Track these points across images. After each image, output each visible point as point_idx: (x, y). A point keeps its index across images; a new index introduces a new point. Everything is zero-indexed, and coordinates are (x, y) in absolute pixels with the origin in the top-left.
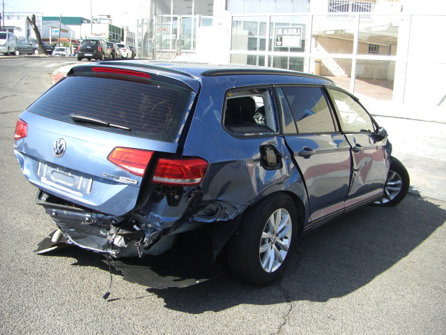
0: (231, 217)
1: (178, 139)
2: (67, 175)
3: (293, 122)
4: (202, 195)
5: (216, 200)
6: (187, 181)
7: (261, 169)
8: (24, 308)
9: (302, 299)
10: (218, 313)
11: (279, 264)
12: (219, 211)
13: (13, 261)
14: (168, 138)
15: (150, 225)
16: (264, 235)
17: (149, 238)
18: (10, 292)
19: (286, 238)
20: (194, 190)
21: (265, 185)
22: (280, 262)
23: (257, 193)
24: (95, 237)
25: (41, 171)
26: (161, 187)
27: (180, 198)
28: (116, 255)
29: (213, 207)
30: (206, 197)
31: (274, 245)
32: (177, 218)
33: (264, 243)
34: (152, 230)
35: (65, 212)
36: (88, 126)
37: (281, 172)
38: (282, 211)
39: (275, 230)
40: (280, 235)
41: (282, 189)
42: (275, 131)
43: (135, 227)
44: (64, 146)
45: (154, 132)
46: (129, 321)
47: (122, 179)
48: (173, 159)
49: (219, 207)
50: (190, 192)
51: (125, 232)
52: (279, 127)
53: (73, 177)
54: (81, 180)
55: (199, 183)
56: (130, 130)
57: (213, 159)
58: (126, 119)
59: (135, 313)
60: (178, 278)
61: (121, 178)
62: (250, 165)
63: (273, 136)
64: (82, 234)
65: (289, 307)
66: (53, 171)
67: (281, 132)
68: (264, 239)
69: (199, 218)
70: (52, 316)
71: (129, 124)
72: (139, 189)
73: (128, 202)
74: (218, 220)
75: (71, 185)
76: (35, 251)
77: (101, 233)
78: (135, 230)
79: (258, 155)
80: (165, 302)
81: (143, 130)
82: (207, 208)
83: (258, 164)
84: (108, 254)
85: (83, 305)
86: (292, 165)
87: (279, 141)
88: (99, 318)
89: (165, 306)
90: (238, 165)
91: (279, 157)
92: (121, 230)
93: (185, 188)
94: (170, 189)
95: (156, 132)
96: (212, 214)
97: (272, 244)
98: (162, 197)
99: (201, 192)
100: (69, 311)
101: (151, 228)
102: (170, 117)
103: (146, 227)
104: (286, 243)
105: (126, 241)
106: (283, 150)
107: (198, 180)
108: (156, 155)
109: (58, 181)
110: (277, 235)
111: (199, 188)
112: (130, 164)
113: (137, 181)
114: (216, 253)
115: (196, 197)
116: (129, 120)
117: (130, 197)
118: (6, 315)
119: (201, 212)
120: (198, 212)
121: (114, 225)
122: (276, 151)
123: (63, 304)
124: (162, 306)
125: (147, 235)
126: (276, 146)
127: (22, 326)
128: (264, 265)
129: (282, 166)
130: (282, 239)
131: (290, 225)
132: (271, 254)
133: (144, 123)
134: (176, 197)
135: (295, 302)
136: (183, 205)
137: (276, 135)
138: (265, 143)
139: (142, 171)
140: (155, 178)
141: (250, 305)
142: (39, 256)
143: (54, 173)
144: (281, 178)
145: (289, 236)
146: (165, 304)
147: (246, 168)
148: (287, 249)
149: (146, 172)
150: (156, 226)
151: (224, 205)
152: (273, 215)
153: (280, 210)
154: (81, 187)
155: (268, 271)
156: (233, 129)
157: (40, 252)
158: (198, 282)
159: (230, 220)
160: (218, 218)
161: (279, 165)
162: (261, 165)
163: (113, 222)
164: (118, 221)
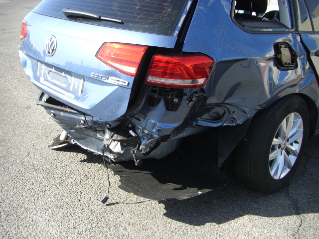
0: (240, 122)
1: (177, 32)
2: (61, 75)
3: (308, 20)
4: (206, 98)
5: (223, 103)
6: (188, 82)
7: (275, 69)
8: (22, 210)
9: (313, 212)
10: (221, 225)
11: (288, 170)
12: (227, 115)
13: (28, 155)
14: (165, 31)
15: (146, 132)
16: (275, 141)
17: (145, 145)
18: (15, 190)
19: (296, 142)
20: (196, 92)
21: (278, 87)
22: (289, 168)
23: (269, 97)
24: (94, 139)
25: (40, 71)
26: (157, 89)
27: (180, 101)
28: (115, 159)
29: (220, 110)
30: (212, 100)
31: (284, 151)
32: (176, 125)
33: (273, 149)
34: (149, 137)
35: (62, 114)
36: (80, 21)
37: (296, 72)
38: (294, 114)
39: (286, 135)
40: (291, 140)
41: (297, 91)
42: (290, 27)
43: (131, 132)
44: (55, 44)
45: (148, 24)
46: (124, 232)
47: (112, 80)
48: (172, 56)
49: (227, 111)
50: (192, 95)
51: (120, 138)
52: (294, 24)
53: (66, 77)
54: (73, 80)
55: (202, 85)
56: (122, 23)
57: (220, 56)
58: (119, 11)
59: (132, 221)
60: (179, 186)
61: (110, 78)
62: (262, 64)
63: (288, 33)
64: (82, 135)
65: (299, 222)
66: (50, 71)
67: (297, 29)
68: (274, 146)
69: (204, 122)
70: (47, 221)
71: (122, 16)
72: (130, 91)
73: (119, 106)
74: (225, 124)
75: (64, 86)
76: (49, 146)
77: (99, 136)
78: (131, 136)
79: (272, 53)
80: (166, 208)
81: (136, 22)
82: (213, 111)
83: (272, 64)
84: (107, 157)
85: (81, 209)
86: (307, 66)
87: (295, 38)
88: (94, 226)
89: (165, 214)
90: (250, 65)
91: (294, 56)
92: (116, 135)
93: (186, 91)
94: (167, 91)
95: (151, 24)
96: (218, 118)
97: (282, 149)
98: (159, 101)
99: (205, 95)
100: (65, 215)
101: (147, 134)
102: (168, 7)
103: (143, 132)
104: (296, 148)
105: (122, 146)
106: (298, 49)
107: (201, 81)
108: (151, 51)
109: (54, 81)
110: (288, 140)
111: (202, 91)
112: (120, 61)
113: (127, 82)
114: (221, 161)
115: (198, 101)
116: (121, 11)
117: (121, 100)
118: (3, 216)
119: (206, 116)
120: (202, 115)
121: (109, 129)
122: (291, 50)
123: (61, 207)
124: (162, 213)
125: (144, 142)
126: (291, 44)
127: (14, 232)
128: (272, 173)
129: (296, 67)
130: (292, 144)
131: (302, 130)
132: (280, 160)
133: (138, 14)
134: (176, 100)
135: (305, 215)
136: (184, 109)
137: (291, 32)
138: (280, 40)
139: (133, 70)
140: (151, 79)
141: (257, 217)
142: (53, 151)
143: (51, 73)
144: (295, 80)
145: (300, 141)
146: (165, 211)
147: (258, 67)
148: (297, 155)
149: (138, 71)
150: (153, 132)
151: (231, 109)
152: (285, 120)
153: (293, 114)
154: (74, 88)
155: (277, 178)
156: (244, 23)
157: (53, 148)
158: (200, 193)
159: (238, 125)
160: (225, 122)
161: (293, 65)
162: (275, 65)
163: (108, 126)
164: (113, 125)
